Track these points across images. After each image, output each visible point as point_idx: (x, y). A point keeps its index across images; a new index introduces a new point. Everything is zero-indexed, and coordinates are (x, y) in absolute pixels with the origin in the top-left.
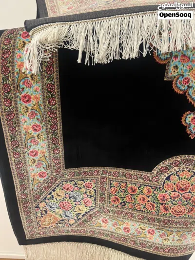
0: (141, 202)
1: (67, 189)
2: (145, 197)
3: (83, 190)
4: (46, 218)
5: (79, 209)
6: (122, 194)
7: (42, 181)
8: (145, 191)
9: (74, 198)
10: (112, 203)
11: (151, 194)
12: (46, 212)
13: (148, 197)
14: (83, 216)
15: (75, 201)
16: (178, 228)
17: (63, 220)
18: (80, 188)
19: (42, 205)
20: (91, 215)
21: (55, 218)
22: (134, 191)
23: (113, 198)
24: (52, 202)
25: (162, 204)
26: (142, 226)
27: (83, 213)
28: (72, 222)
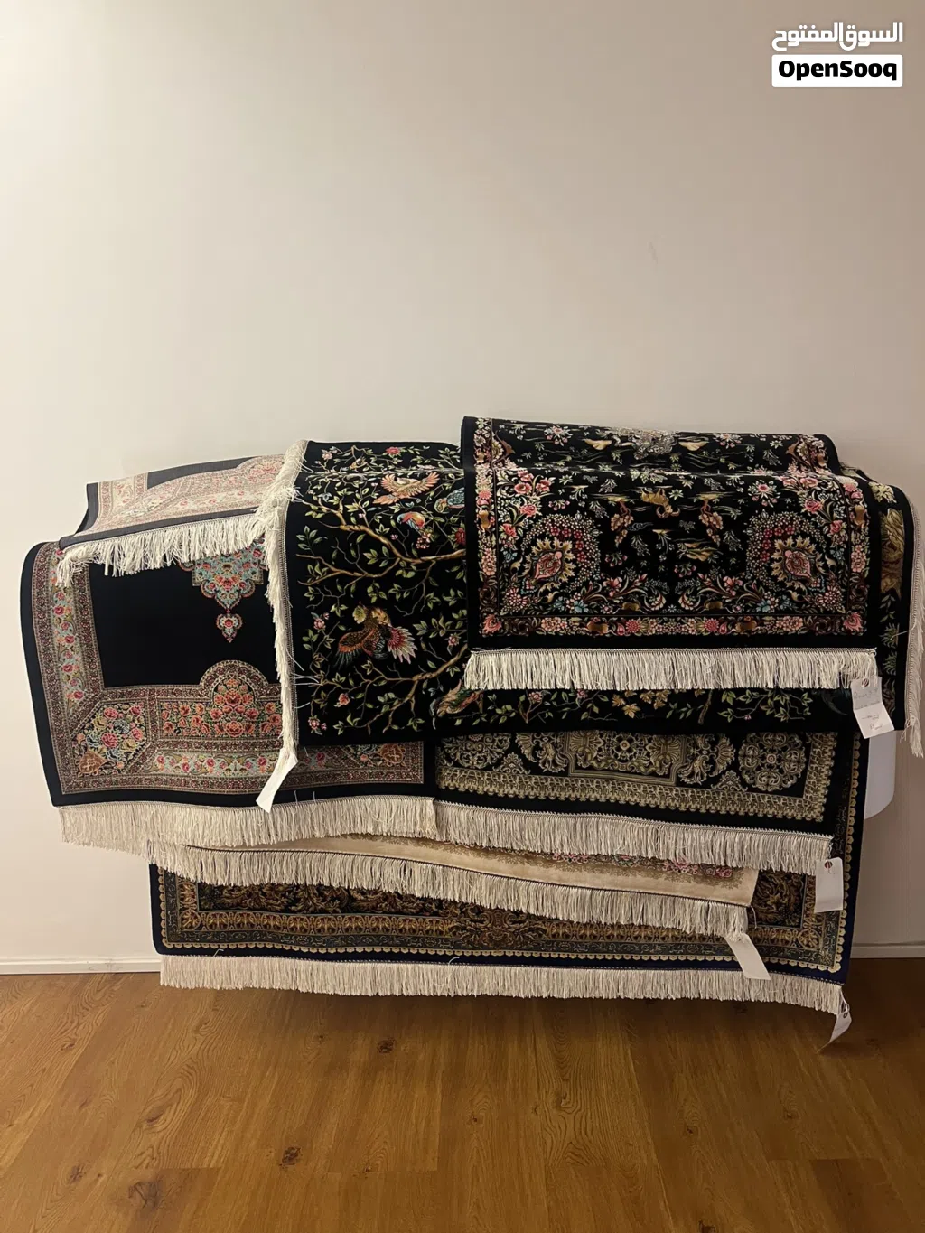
0: (195, 724)
1: (110, 716)
2: (199, 717)
3: (130, 717)
4: (86, 757)
5: (128, 746)
6: (175, 718)
7: (78, 703)
8: (197, 710)
9: (120, 728)
10: (166, 732)
11: (204, 712)
12: (86, 748)
13: (201, 716)
14: (135, 755)
15: (121, 733)
16: (238, 752)
17: (108, 763)
18: (126, 714)
19: (80, 737)
20: (143, 753)
21: (98, 760)
22: (186, 712)
23: (166, 725)
24: (92, 734)
25: (216, 723)
26: (201, 757)
27: (134, 751)
28: (121, 766)
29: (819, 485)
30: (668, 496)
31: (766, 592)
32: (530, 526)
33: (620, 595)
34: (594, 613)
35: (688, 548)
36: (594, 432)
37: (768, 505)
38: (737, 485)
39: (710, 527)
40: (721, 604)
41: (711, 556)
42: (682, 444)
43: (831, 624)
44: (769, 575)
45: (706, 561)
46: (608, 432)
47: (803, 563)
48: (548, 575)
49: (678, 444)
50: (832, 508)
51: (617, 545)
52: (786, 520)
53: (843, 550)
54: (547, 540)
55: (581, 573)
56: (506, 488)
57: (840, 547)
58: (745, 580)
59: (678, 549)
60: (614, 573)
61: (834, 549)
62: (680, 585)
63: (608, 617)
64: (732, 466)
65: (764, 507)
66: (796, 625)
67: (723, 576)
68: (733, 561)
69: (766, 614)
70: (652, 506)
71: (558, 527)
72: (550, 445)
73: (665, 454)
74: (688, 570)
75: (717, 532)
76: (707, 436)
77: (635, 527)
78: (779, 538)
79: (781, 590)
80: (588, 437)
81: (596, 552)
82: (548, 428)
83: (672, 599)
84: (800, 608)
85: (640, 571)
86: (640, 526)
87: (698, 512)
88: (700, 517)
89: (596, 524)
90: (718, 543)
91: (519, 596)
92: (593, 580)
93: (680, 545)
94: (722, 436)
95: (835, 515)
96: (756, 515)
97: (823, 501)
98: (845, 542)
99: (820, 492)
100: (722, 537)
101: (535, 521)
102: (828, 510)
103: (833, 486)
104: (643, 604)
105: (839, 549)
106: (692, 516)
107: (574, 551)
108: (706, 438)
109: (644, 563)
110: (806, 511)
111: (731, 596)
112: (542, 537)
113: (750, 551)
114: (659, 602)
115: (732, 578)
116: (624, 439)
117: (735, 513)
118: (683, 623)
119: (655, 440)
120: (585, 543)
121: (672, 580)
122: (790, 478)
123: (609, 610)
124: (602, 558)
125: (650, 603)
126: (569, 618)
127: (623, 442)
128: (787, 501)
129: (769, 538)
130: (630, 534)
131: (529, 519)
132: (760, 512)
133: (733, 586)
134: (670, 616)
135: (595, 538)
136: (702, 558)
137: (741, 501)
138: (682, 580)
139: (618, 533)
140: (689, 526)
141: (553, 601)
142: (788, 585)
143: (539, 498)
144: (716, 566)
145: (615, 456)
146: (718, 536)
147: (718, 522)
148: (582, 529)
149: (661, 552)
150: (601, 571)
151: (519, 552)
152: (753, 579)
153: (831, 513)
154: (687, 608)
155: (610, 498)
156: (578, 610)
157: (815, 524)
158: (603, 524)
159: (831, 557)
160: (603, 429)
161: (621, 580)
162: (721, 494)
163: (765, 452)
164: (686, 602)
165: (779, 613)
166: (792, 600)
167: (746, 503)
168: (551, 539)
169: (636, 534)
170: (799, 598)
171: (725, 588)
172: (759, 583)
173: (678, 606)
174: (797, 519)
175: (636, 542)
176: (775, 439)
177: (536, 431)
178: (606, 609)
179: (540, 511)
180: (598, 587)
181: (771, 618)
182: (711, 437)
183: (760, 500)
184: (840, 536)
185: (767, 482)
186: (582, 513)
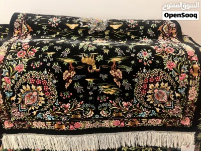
29: (174, 52)
30: (95, 59)
31: (144, 108)
32: (19, 78)
33: (70, 112)
34: (58, 120)
35: (104, 88)
36: (71, 21)
37: (147, 65)
38: (132, 52)
39: (115, 77)
40: (121, 114)
41: (116, 92)
42: (111, 26)
43: (175, 122)
44: (145, 101)
45: (114, 94)
46: (78, 20)
47: (163, 95)
48: (31, 103)
49: (109, 26)
50: (181, 66)
51: (66, 88)
52: (156, 74)
53: (184, 89)
54: (28, 86)
55: (48, 102)
56: (13, 54)
57: (183, 87)
58: (133, 103)
59: (99, 89)
60: (66, 101)
61: (180, 89)
62: (100, 106)
63: (65, 122)
64: (133, 37)
65: (144, 66)
66: (158, 122)
67: (122, 101)
68: (127, 94)
69: (143, 118)
70: (86, 65)
71: (34, 79)
72: (49, 27)
73: (103, 31)
74: (104, 98)
75: (119, 80)
76: (122, 22)
77: (76, 77)
78: (151, 83)
79: (151, 107)
80: (69, 23)
81: (55, 92)
82: (51, 18)
83: (97, 112)
84: (160, 115)
85: (79, 100)
86: (79, 77)
87: (110, 69)
88: (111, 72)
89: (54, 76)
90: (120, 86)
91: (19, 112)
92: (55, 105)
93: (100, 87)
94: (130, 22)
95: (182, 71)
96: (140, 71)
97: (176, 62)
98: (186, 85)
99: (175, 56)
100: (121, 83)
101: (22, 75)
102: (179, 68)
103: (182, 53)
104: (82, 115)
105: (183, 88)
106: (106, 71)
107: (43, 91)
108: (122, 23)
109: (81, 96)
110: (167, 69)
111: (126, 111)
112: (25, 84)
113: (136, 90)
114: (90, 114)
115: (126, 102)
116: (85, 23)
117: (129, 70)
118: (102, 123)
119: (99, 24)
120: (49, 87)
121: (97, 103)
122: (160, 47)
123: (65, 119)
124: (59, 94)
125: (86, 115)
126: (46, 122)
127: (84, 25)
128: (157, 62)
129: (146, 83)
130: (74, 82)
131: (19, 74)
132: (142, 69)
133: (127, 106)
134: (96, 120)
135: (54, 84)
136: (111, 93)
137: (133, 62)
138: (101, 103)
139: (67, 81)
140: (105, 77)
141: (37, 115)
142: (155, 105)
143: (27, 60)
144: (118, 97)
145: (80, 32)
146: (119, 82)
147: (120, 75)
148: (47, 80)
149: (90, 91)
150: (59, 101)
151: (14, 92)
152: (137, 103)
153: (180, 69)
154: (104, 116)
155: (65, 60)
156: (50, 119)
157: (171, 75)
158: (59, 76)
159: (178, 92)
160: (76, 18)
161: (70, 105)
162: (123, 58)
163: (148, 30)
164: (104, 113)
165: (149, 117)
166: (156, 112)
167: (135, 64)
168: (30, 85)
169: (76, 81)
170: (160, 111)
171: (123, 107)
172: (140, 104)
173: (100, 115)
174: (162, 73)
175: (77, 86)
176: (153, 23)
177: (45, 19)
178: (63, 119)
179: (25, 69)
180: (58, 109)
181: (146, 119)
182: (124, 22)
183: (143, 62)
184: (184, 82)
185: (147, 50)
186: (48, 70)
